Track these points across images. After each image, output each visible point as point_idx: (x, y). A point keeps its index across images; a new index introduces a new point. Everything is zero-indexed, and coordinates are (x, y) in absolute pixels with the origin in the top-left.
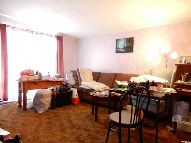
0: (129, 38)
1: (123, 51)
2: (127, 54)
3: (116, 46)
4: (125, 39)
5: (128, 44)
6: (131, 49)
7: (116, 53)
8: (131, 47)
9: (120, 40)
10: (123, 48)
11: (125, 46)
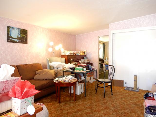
0: (24, 30)
1: (17, 41)
2: (21, 45)
3: (8, 34)
4: (19, 29)
5: (22, 35)
6: (25, 40)
7: (8, 42)
8: (25, 39)
9: (13, 28)
10: (17, 37)
11: (20, 36)
